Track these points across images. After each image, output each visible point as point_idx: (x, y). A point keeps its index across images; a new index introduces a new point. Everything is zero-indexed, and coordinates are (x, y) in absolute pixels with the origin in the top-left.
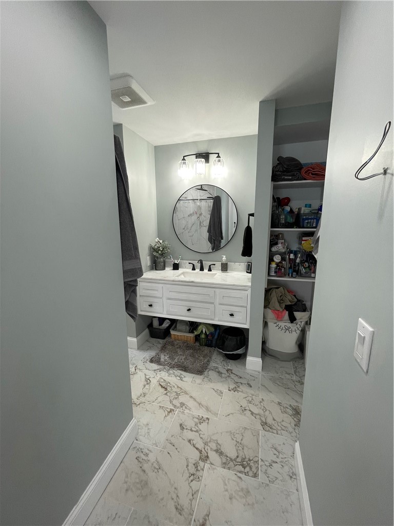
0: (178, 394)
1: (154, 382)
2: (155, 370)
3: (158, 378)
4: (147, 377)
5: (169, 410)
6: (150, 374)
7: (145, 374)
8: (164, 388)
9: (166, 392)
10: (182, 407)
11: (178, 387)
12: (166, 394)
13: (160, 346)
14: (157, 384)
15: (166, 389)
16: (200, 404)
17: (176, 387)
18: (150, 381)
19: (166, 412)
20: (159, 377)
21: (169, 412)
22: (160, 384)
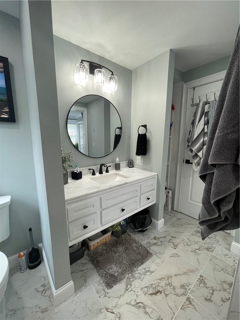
0: (170, 284)
1: (143, 299)
2: (126, 290)
3: (140, 292)
4: (133, 303)
5: (188, 303)
6: (129, 297)
7: (127, 303)
8: (157, 293)
9: (163, 294)
10: (186, 289)
11: (160, 280)
12: (166, 295)
13: (90, 266)
14: (150, 297)
15: (159, 292)
16: (185, 273)
17: (159, 281)
18: (141, 303)
19: (190, 306)
20: (139, 290)
21: (190, 303)
22: (151, 294)
